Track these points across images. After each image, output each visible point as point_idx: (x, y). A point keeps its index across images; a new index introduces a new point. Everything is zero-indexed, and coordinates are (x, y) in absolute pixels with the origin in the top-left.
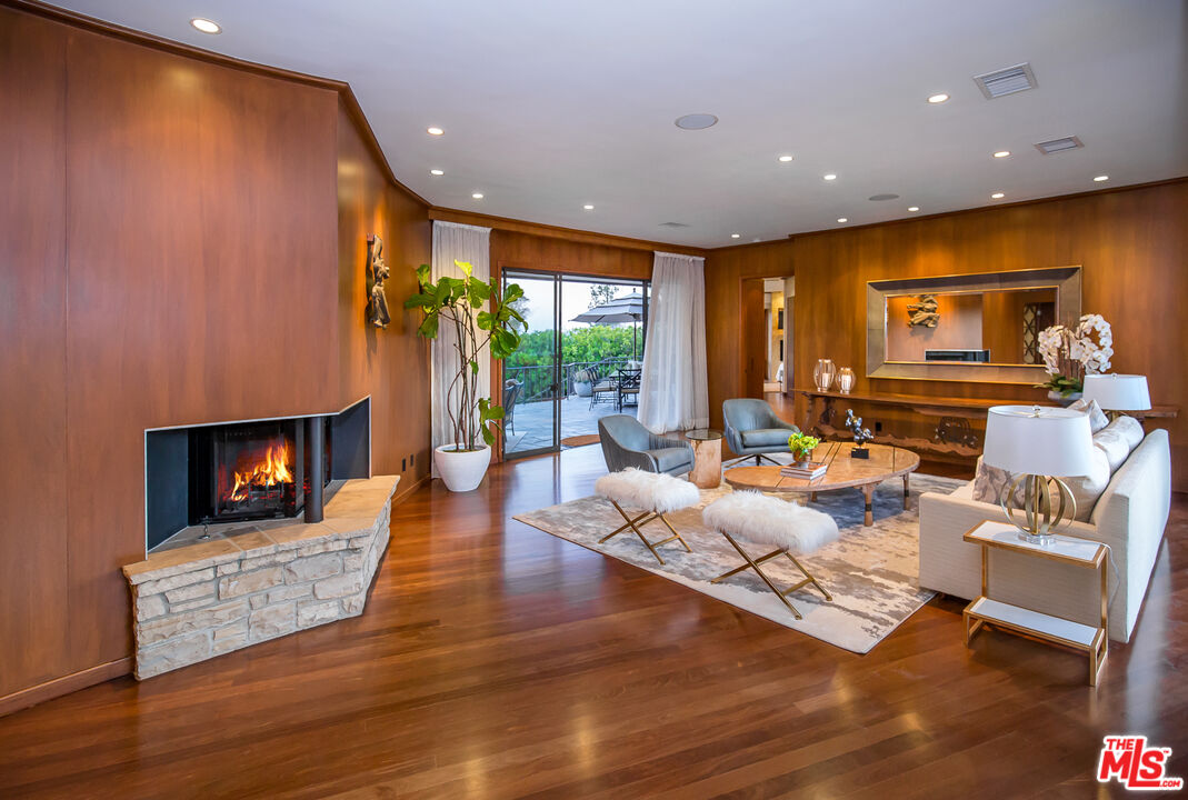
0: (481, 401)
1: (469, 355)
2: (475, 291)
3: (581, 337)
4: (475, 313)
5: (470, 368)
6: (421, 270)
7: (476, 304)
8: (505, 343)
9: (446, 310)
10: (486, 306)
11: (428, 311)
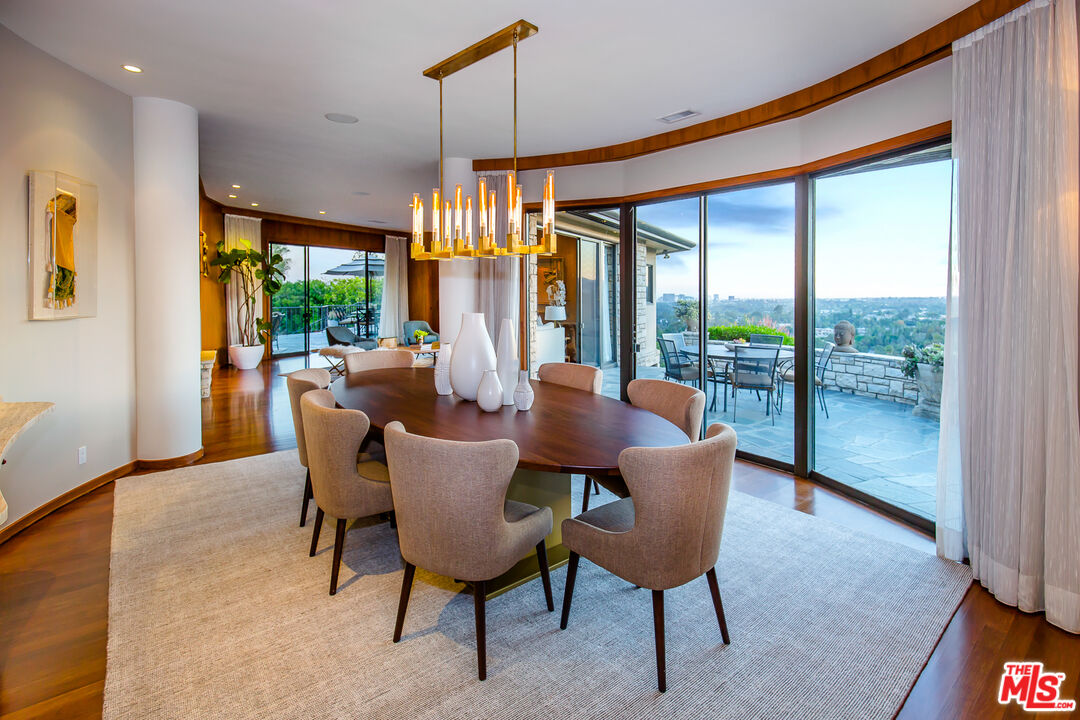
0: (258, 319)
1: (250, 293)
2: (254, 258)
3: (340, 287)
4: (254, 269)
5: (250, 300)
6: (219, 244)
7: (254, 265)
8: (271, 287)
9: (234, 267)
10: (259, 266)
11: (224, 267)
